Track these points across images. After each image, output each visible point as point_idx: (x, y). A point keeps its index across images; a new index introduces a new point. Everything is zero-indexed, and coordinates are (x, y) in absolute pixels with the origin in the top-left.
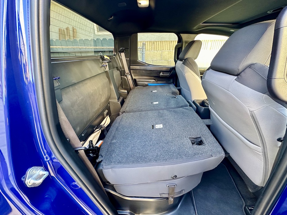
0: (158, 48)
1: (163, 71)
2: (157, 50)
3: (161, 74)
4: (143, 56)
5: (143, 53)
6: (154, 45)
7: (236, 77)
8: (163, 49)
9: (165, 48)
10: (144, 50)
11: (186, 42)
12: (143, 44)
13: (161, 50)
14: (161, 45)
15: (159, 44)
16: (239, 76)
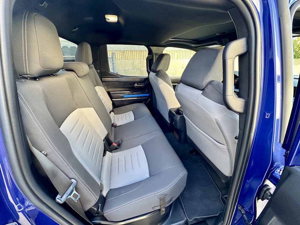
0: (128, 57)
2: (128, 59)
3: (136, 85)
4: (114, 66)
5: (113, 63)
6: (124, 54)
7: (202, 92)
8: (134, 58)
9: (136, 58)
10: (114, 59)
11: (156, 54)
12: (112, 53)
13: (132, 59)
14: (132, 55)
15: (130, 54)
16: (204, 91)
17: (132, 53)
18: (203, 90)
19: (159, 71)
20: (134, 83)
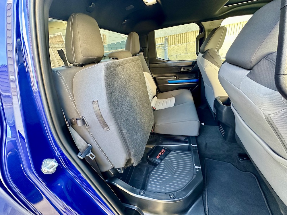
0: (181, 40)
1: (185, 67)
2: (181, 43)
3: (182, 70)
4: (166, 52)
5: (165, 49)
6: (178, 38)
7: (248, 72)
8: (188, 41)
9: (190, 40)
10: (166, 45)
11: (209, 31)
12: (165, 39)
13: (186, 42)
14: (186, 37)
15: (184, 37)
17: (186, 36)
18: (250, 69)
19: (207, 50)
20: (181, 67)
